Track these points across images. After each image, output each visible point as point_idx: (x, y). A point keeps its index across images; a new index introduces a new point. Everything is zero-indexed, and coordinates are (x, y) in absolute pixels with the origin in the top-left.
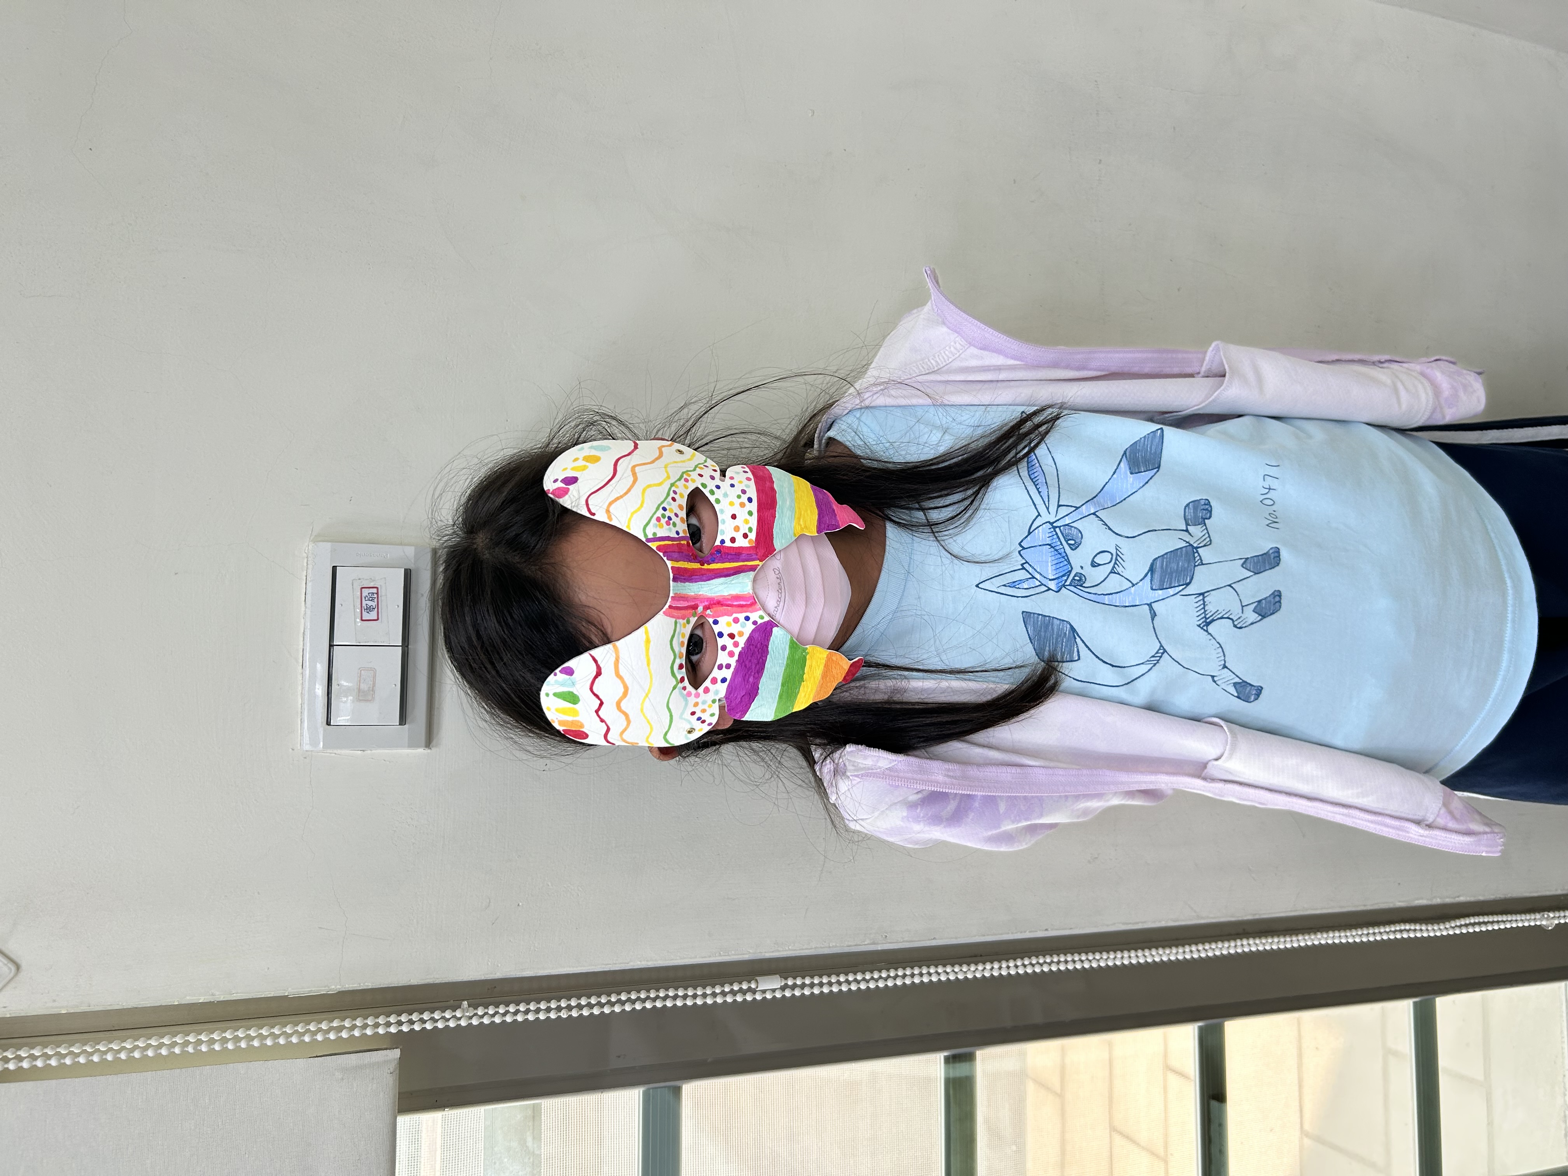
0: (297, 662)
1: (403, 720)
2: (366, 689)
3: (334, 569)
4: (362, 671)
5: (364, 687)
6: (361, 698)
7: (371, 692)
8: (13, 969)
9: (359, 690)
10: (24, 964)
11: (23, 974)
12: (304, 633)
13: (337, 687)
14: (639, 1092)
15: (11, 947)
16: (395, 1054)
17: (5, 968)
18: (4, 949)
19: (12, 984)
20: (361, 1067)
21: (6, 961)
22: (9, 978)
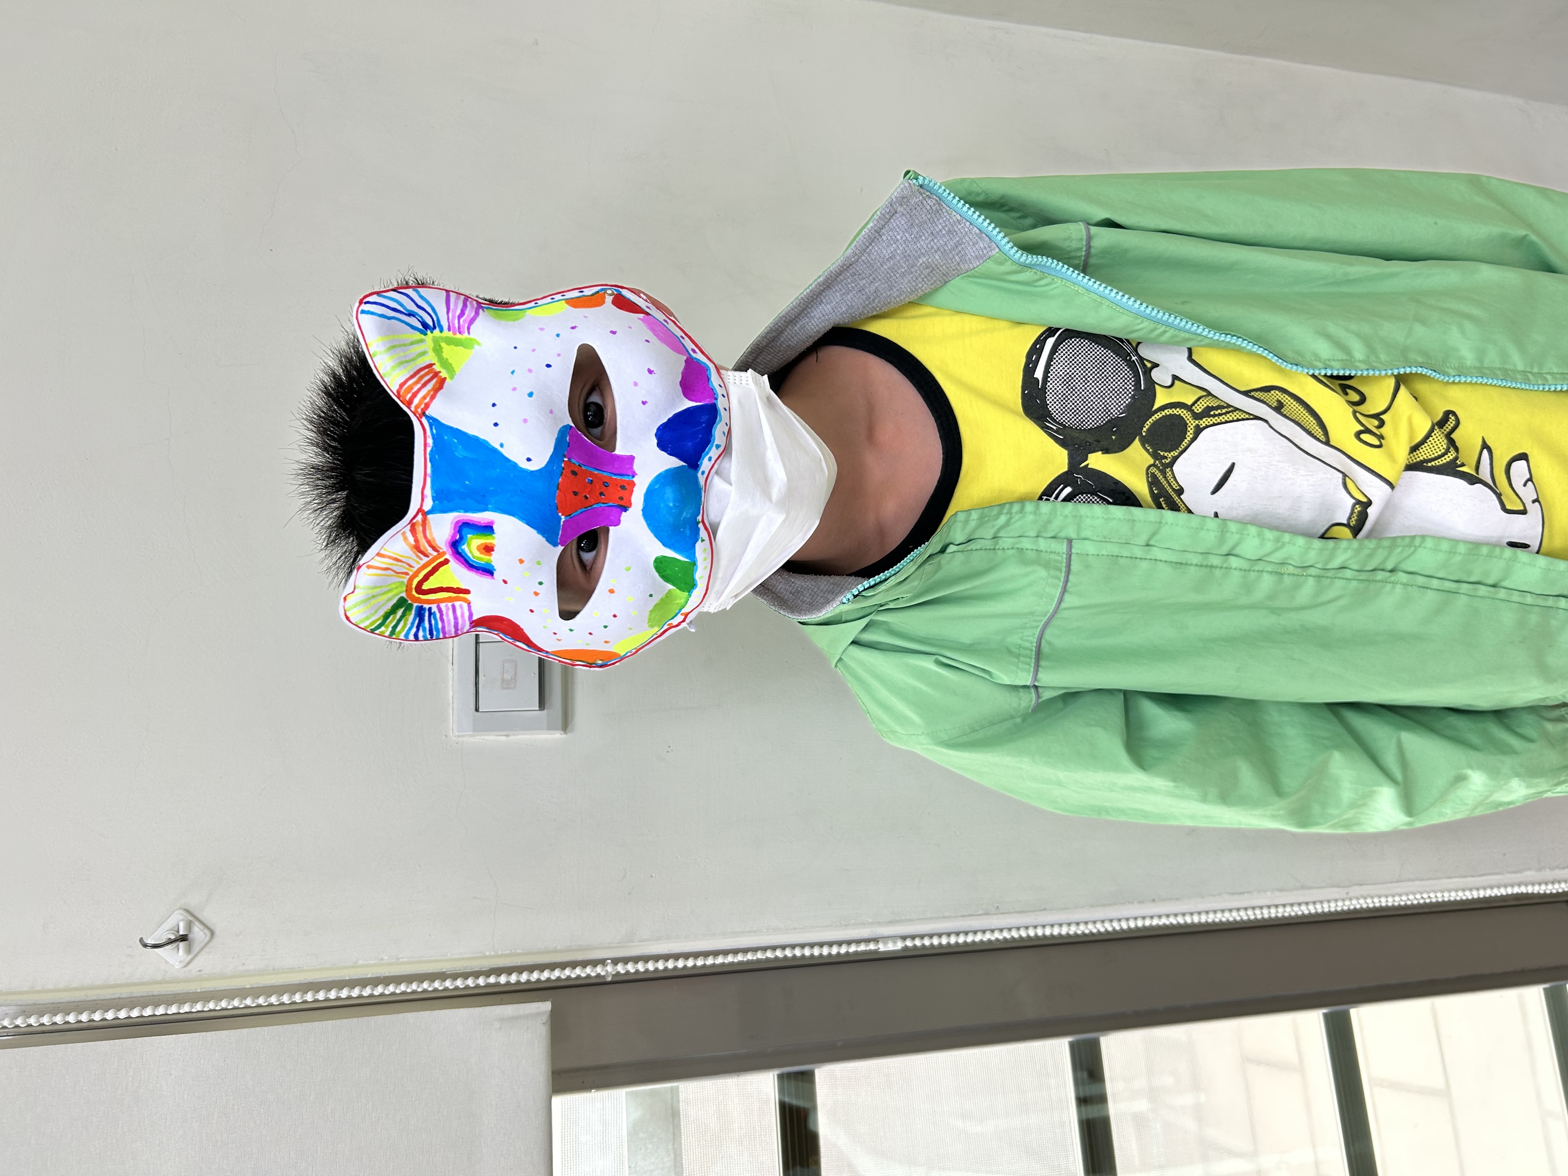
0: (447, 659)
1: (542, 704)
2: (509, 678)
4: (505, 664)
5: (507, 676)
6: (505, 686)
7: (514, 682)
8: (209, 933)
9: (503, 680)
10: (217, 931)
11: (216, 940)
13: (483, 678)
14: (774, 1075)
15: (207, 915)
16: (547, 1006)
17: (201, 933)
18: (200, 917)
19: (207, 949)
20: (516, 1018)
21: (202, 927)
22: (204, 943)
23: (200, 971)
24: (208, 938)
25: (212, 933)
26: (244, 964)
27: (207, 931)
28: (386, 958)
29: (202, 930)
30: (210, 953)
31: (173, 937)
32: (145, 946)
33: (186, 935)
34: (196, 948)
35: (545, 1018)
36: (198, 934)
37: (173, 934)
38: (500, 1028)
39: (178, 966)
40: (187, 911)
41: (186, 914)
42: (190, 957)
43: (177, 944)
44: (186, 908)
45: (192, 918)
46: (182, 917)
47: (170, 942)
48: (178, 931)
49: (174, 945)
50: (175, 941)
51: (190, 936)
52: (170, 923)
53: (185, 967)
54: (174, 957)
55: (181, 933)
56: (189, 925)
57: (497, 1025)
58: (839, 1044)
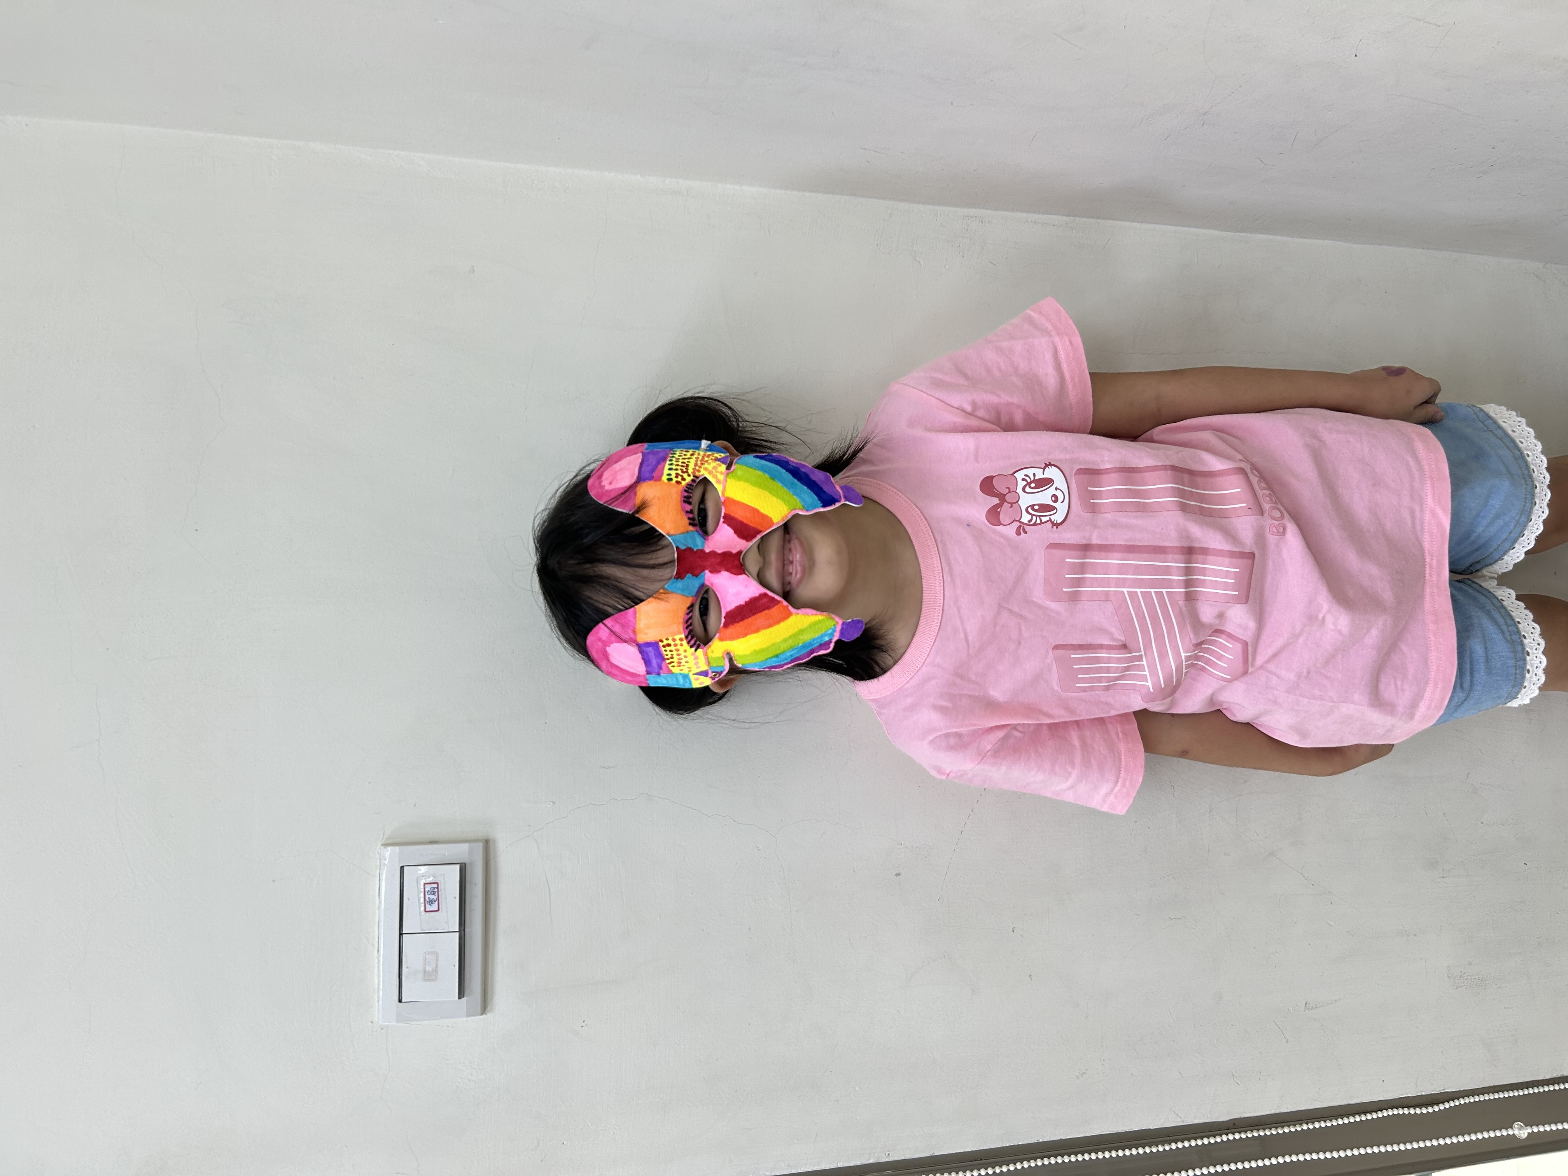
0: (374, 947)
1: (461, 994)
2: (430, 969)
3: (402, 868)
4: (427, 956)
5: (429, 968)
6: (426, 978)
7: (435, 973)
9: (425, 971)
12: (379, 922)
13: (407, 970)
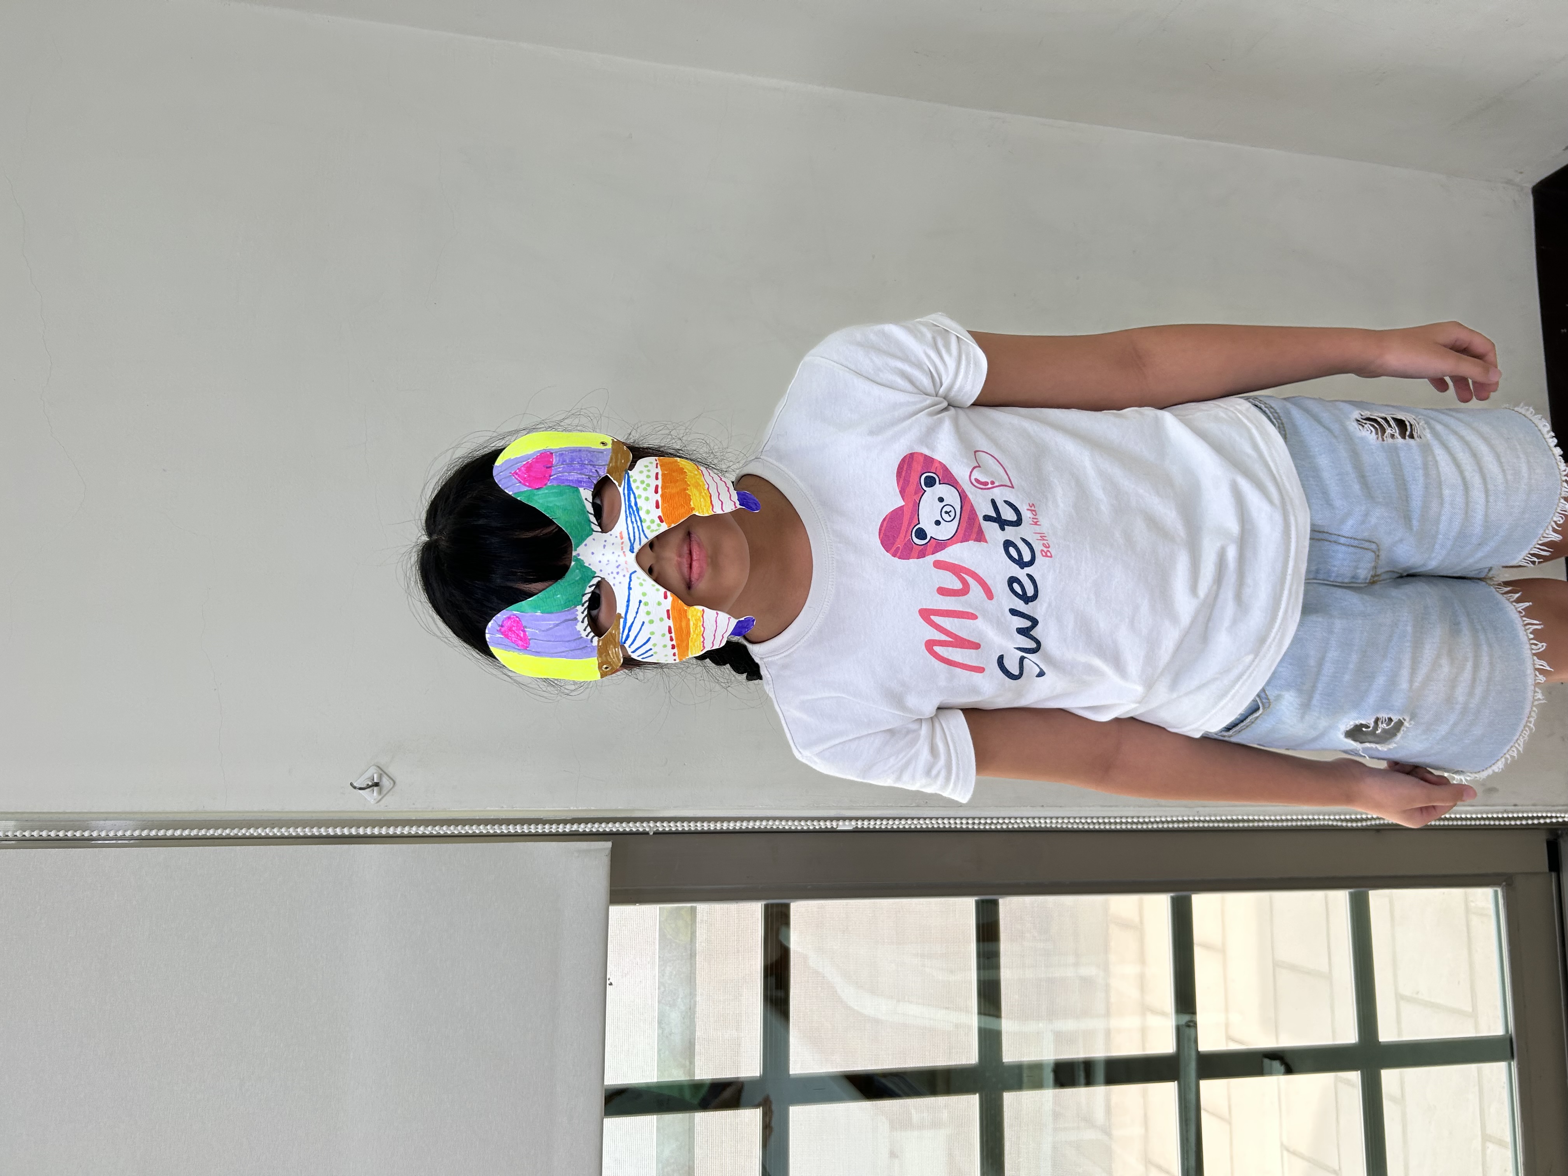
8: (392, 782)
10: (397, 781)
11: (396, 788)
14: (762, 905)
15: (391, 770)
16: (609, 845)
17: (388, 783)
18: (387, 772)
19: (391, 793)
20: (588, 851)
21: (388, 778)
22: (389, 788)
23: (386, 806)
24: (392, 786)
25: (394, 783)
26: (414, 804)
27: (391, 781)
28: (505, 806)
29: (388, 780)
30: (393, 795)
31: (370, 784)
32: (355, 788)
33: (378, 783)
34: (384, 791)
35: (608, 852)
36: (386, 782)
37: (371, 781)
38: (578, 857)
39: (372, 802)
40: (378, 767)
41: (378, 769)
42: (380, 797)
43: (372, 788)
44: (378, 765)
45: (382, 772)
46: (375, 771)
47: (369, 787)
48: (373, 780)
49: (371, 789)
50: (371, 786)
51: (380, 784)
52: (368, 774)
53: (377, 803)
54: (371, 796)
55: (376, 781)
56: (380, 777)
57: (576, 854)
58: (809, 887)
